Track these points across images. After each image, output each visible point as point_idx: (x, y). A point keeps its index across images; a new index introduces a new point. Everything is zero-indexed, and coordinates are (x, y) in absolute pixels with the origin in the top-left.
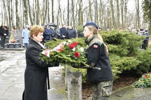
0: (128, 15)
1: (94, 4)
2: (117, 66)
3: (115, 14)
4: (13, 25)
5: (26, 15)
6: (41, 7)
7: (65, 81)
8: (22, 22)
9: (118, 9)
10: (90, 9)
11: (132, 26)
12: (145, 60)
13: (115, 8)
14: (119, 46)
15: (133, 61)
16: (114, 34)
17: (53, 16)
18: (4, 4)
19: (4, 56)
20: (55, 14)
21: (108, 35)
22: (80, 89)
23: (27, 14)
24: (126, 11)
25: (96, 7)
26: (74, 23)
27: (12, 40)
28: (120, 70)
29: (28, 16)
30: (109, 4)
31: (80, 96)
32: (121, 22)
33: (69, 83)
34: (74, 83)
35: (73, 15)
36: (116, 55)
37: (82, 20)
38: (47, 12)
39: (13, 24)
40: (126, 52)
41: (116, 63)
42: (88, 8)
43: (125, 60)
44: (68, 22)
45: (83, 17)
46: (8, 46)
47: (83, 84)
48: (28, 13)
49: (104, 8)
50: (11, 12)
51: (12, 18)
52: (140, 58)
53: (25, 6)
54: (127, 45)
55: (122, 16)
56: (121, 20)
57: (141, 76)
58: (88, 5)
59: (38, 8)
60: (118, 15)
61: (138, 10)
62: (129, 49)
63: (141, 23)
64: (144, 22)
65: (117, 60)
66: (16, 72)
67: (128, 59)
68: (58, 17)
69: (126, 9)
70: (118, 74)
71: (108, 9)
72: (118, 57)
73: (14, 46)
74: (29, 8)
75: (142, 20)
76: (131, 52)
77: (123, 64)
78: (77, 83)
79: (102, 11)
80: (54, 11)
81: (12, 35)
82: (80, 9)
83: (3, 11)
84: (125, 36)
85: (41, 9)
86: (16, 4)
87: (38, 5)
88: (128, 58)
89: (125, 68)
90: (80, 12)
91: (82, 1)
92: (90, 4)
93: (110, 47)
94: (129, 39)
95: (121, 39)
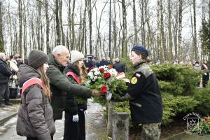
0: (182, 45)
1: (141, 31)
2: (170, 107)
3: (167, 44)
9: (170, 38)
10: (136, 38)
11: (188, 58)
12: (204, 100)
13: (167, 36)
14: (173, 83)
15: (189, 100)
16: (166, 69)
17: (91, 46)
18: (33, 32)
20: (94, 44)
21: (159, 70)
22: (127, 133)
24: (180, 40)
25: (143, 35)
26: (117, 55)
28: (173, 112)
30: (159, 32)
32: (174, 54)
33: (114, 125)
34: (120, 125)
35: (115, 44)
36: (168, 94)
37: (127, 51)
40: (180, 89)
41: (169, 103)
42: (134, 36)
43: (179, 99)
44: (110, 53)
45: (128, 47)
49: (153, 36)
50: (40, 41)
51: (42, 49)
53: (58, 34)
54: (183, 81)
55: (176, 46)
56: (174, 51)
58: (134, 32)
59: (74, 36)
60: (171, 44)
61: (195, 39)
62: (184, 87)
63: (200, 54)
64: (202, 54)
65: (170, 100)
67: (183, 99)
69: (180, 37)
70: (171, 117)
71: (158, 38)
72: (171, 96)
74: (63, 37)
75: (200, 50)
76: (187, 90)
77: (178, 104)
78: (124, 125)
79: (151, 40)
80: (92, 40)
82: (124, 38)
84: (180, 70)
85: (76, 37)
86: (48, 32)
87: (73, 32)
88: (183, 97)
89: (180, 110)
90: (124, 41)
91: (126, 28)
92: (136, 32)
93: (162, 84)
94: (184, 75)
95: (174, 74)
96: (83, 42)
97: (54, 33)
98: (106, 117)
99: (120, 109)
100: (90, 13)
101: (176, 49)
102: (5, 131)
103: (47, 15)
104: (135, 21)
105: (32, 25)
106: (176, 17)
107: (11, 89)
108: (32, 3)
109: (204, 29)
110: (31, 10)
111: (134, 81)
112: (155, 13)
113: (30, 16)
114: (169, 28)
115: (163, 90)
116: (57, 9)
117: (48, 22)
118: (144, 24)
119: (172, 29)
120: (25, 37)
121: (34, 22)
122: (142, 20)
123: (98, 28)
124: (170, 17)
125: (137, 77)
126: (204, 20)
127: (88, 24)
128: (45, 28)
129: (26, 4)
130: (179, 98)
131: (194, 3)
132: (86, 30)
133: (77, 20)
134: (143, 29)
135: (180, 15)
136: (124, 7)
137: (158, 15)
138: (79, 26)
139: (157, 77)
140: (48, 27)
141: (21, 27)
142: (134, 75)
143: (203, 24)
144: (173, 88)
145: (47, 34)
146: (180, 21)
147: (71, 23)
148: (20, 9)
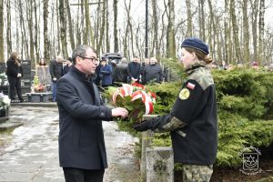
0: (265, 36)
1: (197, 14)
2: (242, 138)
3: (240, 35)
4: (38, 57)
5: (63, 38)
6: (92, 22)
7: (142, 166)
8: (57, 51)
9: (246, 25)
10: (190, 25)
13: (240, 22)
14: (247, 98)
16: (237, 76)
17: (116, 39)
18: (21, 17)
19: (21, 117)
20: (121, 36)
21: (224, 77)
22: (171, 180)
23: (65, 36)
24: (261, 29)
25: (202, 22)
26: (158, 53)
27: (37, 87)
28: (248, 146)
29: (68, 38)
30: (227, 15)
32: (252, 51)
33: (150, 168)
34: (160, 168)
35: (156, 36)
36: (240, 117)
37: (174, 46)
38: (105, 32)
39: (38, 54)
40: (260, 110)
41: (240, 132)
42: (186, 23)
43: (257, 125)
44: (147, 50)
45: (176, 40)
46: (30, 98)
48: (68, 34)
49: (217, 22)
50: (34, 31)
51: (36, 44)
53: (62, 19)
54: (263, 96)
55: (255, 39)
56: (251, 46)
58: (186, 17)
59: (88, 23)
60: (247, 36)
62: (266, 105)
65: (243, 126)
66: (45, 149)
67: (264, 125)
68: (125, 41)
69: (262, 23)
71: (226, 25)
72: (244, 120)
73: (42, 98)
74: (70, 24)
77: (255, 134)
78: (165, 168)
79: (214, 29)
80: (118, 28)
81: (36, 77)
82: (170, 25)
83: (19, 29)
84: (259, 78)
85: (93, 25)
86: (45, 16)
87: (87, 16)
88: (265, 122)
89: (259, 143)
90: (169, 30)
91: (173, 9)
92: (190, 15)
93: (229, 100)
94: (267, 85)
95: (251, 84)
96: (102, 33)
97: (55, 17)
98: (139, 154)
99: (161, 141)
101: (255, 43)
105: (20, 5)
111: (184, 95)
114: (245, 9)
115: (231, 110)
118: (202, 2)
119: (249, 11)
120: (9, 24)
123: (128, 10)
125: (189, 89)
128: (40, 10)
130: (258, 122)
132: (108, 13)
134: (202, 11)
138: (96, 6)
139: (223, 90)
140: (45, 8)
142: (185, 86)
144: (248, 106)
145: (45, 19)
147: (84, 2)
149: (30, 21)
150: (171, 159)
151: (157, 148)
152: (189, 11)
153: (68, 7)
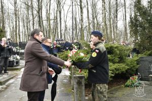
0: (118, 32)
1: (92, 23)
2: (110, 71)
3: (109, 31)
6: (52, 27)
7: (72, 82)
9: (111, 28)
10: (89, 28)
12: (132, 66)
13: (108, 27)
14: (112, 55)
15: (123, 67)
17: (61, 34)
20: (62, 32)
22: (84, 88)
24: (116, 29)
25: (94, 26)
26: (77, 39)
28: (113, 74)
30: (103, 24)
31: (84, 93)
32: (113, 37)
33: (75, 83)
34: (79, 83)
35: (76, 32)
37: (83, 36)
40: (117, 59)
44: (73, 37)
47: (86, 85)
49: (100, 26)
52: (128, 64)
53: (40, 26)
54: (118, 54)
55: (114, 32)
56: (113, 35)
57: (129, 78)
60: (111, 31)
61: (126, 28)
62: (119, 58)
63: (129, 37)
64: (130, 37)
67: (119, 66)
68: (64, 34)
69: (117, 27)
70: (111, 77)
71: (103, 27)
74: (43, 28)
75: (129, 35)
76: (121, 60)
77: (115, 69)
78: (81, 83)
79: (99, 29)
80: (62, 29)
82: (82, 28)
83: (23, 30)
84: (117, 47)
86: (33, 25)
87: (50, 24)
88: (119, 64)
89: (117, 72)
90: (81, 30)
91: (83, 22)
92: (89, 24)
94: (119, 50)
95: (113, 50)
97: (37, 25)
100: (60, 12)
101: (114, 34)
102: (6, 88)
103: (33, 14)
104: (88, 17)
106: (114, 14)
107: (10, 62)
108: (23, 7)
109: (131, 22)
110: (23, 11)
112: (101, 12)
113: (22, 15)
114: (110, 21)
116: (39, 10)
117: (33, 19)
118: (94, 19)
120: (19, 28)
121: (24, 19)
122: (93, 16)
123: (65, 22)
124: (110, 15)
126: (131, 16)
127: (59, 19)
128: (31, 22)
129: (19, 7)
130: (116, 64)
131: (125, 6)
132: (58, 23)
133: (52, 17)
134: (94, 22)
135: (117, 13)
136: (81, 8)
137: (103, 13)
138: (53, 21)
140: (33, 21)
141: (16, 22)
143: (130, 18)
144: (112, 58)
146: (117, 17)
147: (48, 19)
148: (15, 10)
149: (28, 27)
150: (83, 80)
151: (77, 75)
152: (89, 22)
153: (42, 21)
